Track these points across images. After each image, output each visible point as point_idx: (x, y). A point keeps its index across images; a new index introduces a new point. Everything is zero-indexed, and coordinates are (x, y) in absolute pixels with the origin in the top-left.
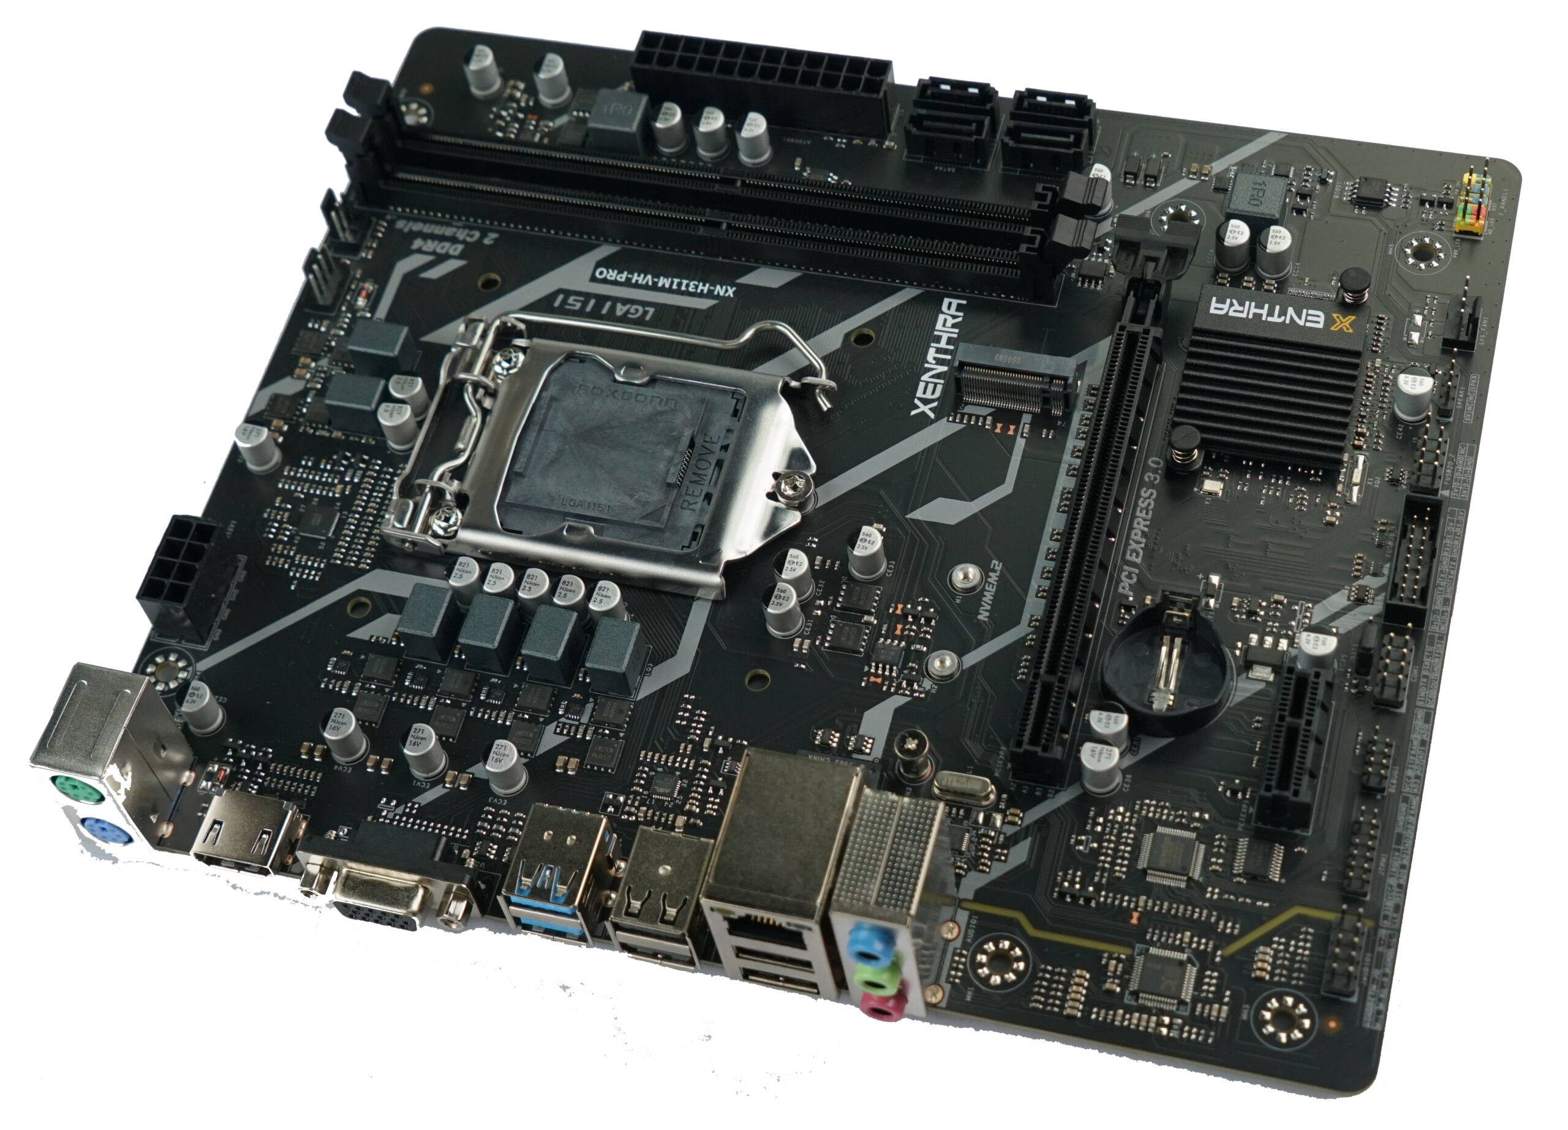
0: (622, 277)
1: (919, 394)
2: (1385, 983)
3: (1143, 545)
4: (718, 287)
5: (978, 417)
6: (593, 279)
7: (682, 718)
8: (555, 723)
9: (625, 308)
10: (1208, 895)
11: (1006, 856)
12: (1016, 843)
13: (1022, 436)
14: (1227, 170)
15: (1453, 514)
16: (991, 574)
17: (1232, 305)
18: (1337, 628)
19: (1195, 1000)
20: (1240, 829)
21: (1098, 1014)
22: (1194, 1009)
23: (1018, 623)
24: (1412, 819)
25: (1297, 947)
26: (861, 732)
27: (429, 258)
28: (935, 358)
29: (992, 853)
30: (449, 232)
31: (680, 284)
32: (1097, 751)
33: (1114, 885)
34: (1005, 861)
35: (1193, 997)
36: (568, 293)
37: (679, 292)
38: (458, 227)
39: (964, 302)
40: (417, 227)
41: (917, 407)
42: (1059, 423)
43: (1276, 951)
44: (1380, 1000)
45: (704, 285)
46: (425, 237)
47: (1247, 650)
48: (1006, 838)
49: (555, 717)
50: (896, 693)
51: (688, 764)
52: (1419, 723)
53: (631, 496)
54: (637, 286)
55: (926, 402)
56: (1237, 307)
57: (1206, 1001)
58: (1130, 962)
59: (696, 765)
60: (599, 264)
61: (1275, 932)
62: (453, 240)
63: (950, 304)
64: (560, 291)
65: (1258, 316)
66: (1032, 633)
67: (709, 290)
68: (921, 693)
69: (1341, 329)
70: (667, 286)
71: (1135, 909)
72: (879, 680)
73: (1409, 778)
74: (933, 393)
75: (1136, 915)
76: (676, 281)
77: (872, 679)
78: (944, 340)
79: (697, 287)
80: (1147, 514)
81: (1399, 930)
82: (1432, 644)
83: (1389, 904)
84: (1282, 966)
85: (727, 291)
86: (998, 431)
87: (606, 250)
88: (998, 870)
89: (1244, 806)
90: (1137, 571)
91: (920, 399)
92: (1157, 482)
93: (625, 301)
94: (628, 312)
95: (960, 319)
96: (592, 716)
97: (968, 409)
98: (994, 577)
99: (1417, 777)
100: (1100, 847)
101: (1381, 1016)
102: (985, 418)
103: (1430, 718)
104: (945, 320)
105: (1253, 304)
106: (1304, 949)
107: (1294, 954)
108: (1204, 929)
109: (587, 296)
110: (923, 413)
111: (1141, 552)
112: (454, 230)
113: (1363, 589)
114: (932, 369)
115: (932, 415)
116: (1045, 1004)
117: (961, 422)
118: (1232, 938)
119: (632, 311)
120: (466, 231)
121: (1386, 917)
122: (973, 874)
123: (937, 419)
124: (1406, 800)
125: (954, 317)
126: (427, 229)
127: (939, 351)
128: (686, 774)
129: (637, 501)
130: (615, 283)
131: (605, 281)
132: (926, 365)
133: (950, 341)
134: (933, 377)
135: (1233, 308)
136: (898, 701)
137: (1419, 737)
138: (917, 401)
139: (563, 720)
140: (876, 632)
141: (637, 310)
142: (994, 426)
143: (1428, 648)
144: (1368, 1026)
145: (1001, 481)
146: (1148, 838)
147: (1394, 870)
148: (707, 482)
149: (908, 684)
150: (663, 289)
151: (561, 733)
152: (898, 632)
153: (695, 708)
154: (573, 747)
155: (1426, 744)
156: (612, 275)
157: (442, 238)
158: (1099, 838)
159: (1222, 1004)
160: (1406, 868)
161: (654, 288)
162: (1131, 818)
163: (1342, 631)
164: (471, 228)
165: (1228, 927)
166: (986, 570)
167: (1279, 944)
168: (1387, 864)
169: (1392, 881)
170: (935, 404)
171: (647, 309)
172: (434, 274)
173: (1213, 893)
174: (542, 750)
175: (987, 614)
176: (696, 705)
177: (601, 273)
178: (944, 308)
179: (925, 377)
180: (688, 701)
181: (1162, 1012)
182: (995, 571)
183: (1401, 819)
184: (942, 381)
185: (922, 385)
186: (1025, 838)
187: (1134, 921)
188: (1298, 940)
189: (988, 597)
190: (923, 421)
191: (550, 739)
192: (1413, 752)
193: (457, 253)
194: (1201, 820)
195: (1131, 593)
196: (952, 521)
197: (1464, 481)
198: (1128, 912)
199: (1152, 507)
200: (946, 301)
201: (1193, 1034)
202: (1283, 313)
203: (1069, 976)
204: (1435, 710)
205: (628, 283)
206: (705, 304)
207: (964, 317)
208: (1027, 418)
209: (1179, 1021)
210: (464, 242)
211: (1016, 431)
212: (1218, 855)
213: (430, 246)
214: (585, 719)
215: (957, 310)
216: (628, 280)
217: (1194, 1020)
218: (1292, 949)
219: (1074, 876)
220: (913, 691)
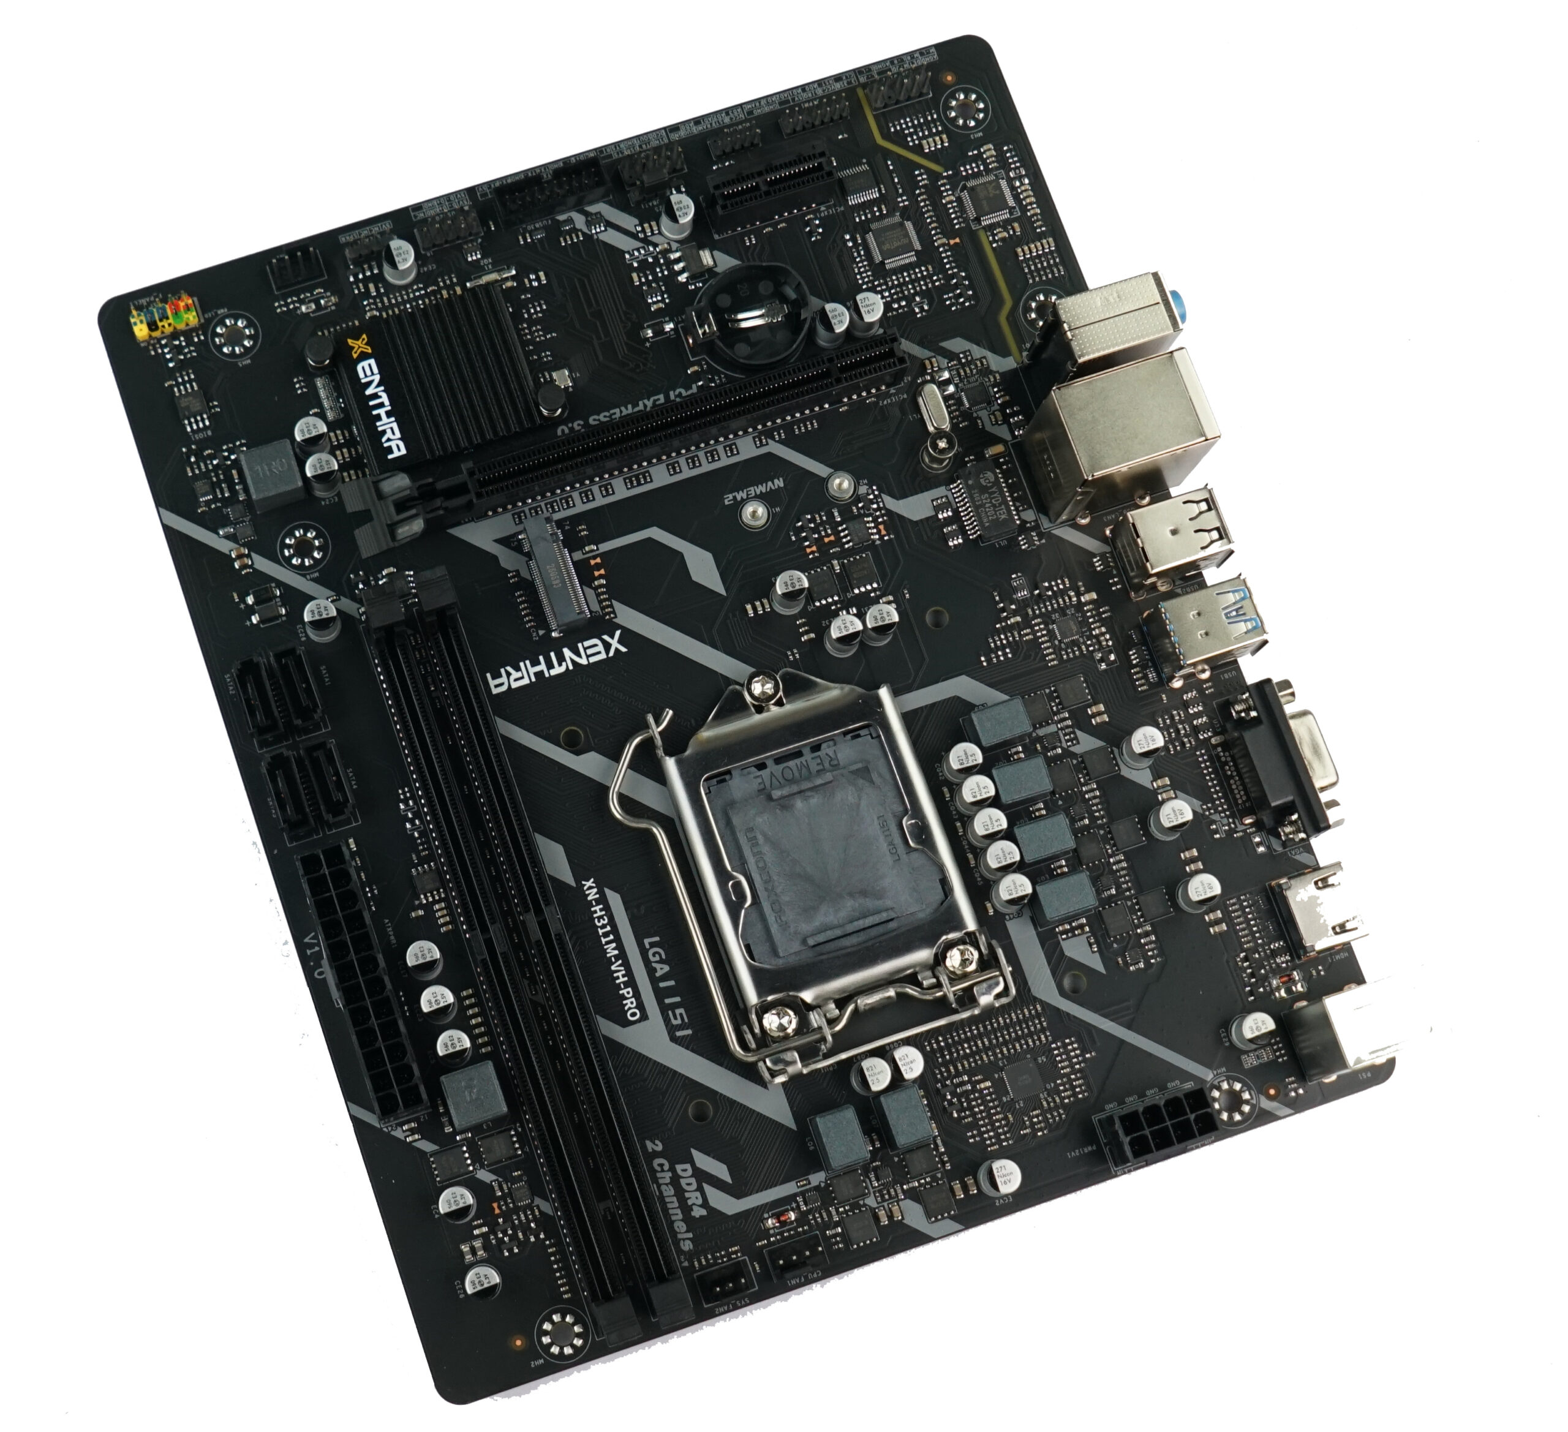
0: (627, 992)
1: (603, 656)
2: (900, 59)
3: (646, 401)
4: (590, 898)
5: (598, 595)
6: (644, 1017)
7: (1005, 654)
8: (1071, 749)
9: (658, 966)
10: (906, 203)
11: (964, 353)
12: (951, 352)
13: (598, 549)
14: (227, 537)
15: (484, 195)
16: (739, 498)
17: (389, 440)
18: (635, 226)
19: (988, 171)
20: (842, 209)
21: (1040, 227)
22: (996, 168)
23: (770, 454)
24: (763, 102)
25: (908, 128)
26: (932, 513)
27: (706, 1187)
28: (560, 665)
29: (969, 363)
30: (668, 1191)
31: (606, 935)
32: (866, 309)
33: (940, 269)
34: (969, 351)
35: (987, 174)
36: (671, 1030)
37: (615, 931)
38: (659, 1186)
39: (488, 675)
40: (680, 1226)
41: (617, 650)
42: (567, 528)
43: (919, 139)
44: (913, 58)
45: (595, 912)
46: (686, 1209)
47: (693, 278)
48: (951, 360)
49: (1067, 753)
50: (884, 508)
51: (1038, 624)
52: (682, 133)
53: (858, 805)
54: (629, 973)
55: (607, 646)
56: (389, 434)
57: (986, 165)
58: (991, 227)
59: (1035, 617)
60: (625, 1023)
61: (905, 146)
62: (675, 1180)
63: (496, 686)
64: (674, 1039)
65: (389, 414)
66: (773, 439)
67: (597, 904)
68: (873, 491)
69: (366, 344)
70: (614, 945)
71: (949, 244)
72: (881, 527)
73: (731, 119)
74: (596, 645)
75: (952, 242)
76: (604, 940)
77: (883, 532)
78: (537, 669)
79: (600, 918)
80: (615, 414)
81: (854, 70)
82: (610, 156)
83: (838, 86)
84: (930, 130)
85: (590, 888)
86: (602, 572)
87: (608, 1028)
88: (977, 352)
89: (822, 215)
90: (671, 393)
91: (607, 652)
92: (581, 422)
93: (651, 971)
94: (661, 961)
95: (509, 668)
96: (1048, 724)
97: (596, 607)
98: (740, 495)
99: (727, 114)
100: (916, 293)
101: (924, 52)
102: (596, 589)
103: (675, 128)
104: (516, 680)
105: (378, 424)
106: (905, 124)
107: (914, 126)
108: (934, 193)
109: (664, 1009)
110: (620, 642)
111: (652, 399)
112: (663, 1188)
113: (589, 224)
114: (572, 661)
115: (618, 633)
116: (1056, 265)
117: (611, 606)
118: (928, 171)
119: (657, 958)
120: (659, 1175)
121: (849, 83)
122: (994, 368)
123: (619, 627)
124: (750, 113)
125: (509, 674)
126: (677, 1215)
127: (550, 666)
128: (1047, 619)
129: (860, 798)
130: (637, 995)
131: (640, 1006)
132: (571, 668)
133: (534, 663)
134: (579, 656)
135: (392, 437)
136: (890, 502)
137: (694, 128)
138: (611, 654)
139: (1064, 745)
140: (844, 554)
141: (654, 955)
142: (601, 577)
143: (615, 156)
144: (936, 56)
145: (650, 541)
146: (891, 264)
147: (810, 95)
148: (802, 759)
149: (873, 503)
150: (620, 947)
151: (1076, 738)
152: (832, 538)
153: (992, 651)
154: (1081, 721)
155: (697, 121)
156: (630, 1003)
157: (680, 1193)
158: (910, 299)
159: (980, 154)
160: (803, 88)
161: (622, 955)
162: (880, 285)
163: (637, 222)
164: (653, 1172)
165: (923, 180)
166: (739, 505)
167: (913, 140)
168: (809, 101)
169: (820, 92)
170: (606, 637)
171: (648, 946)
172: (720, 1170)
173: (903, 201)
174: (1099, 743)
175: (776, 481)
176: (988, 651)
177: (633, 1015)
178: (504, 688)
179: (583, 661)
180: (989, 660)
181: (1013, 188)
182: (735, 497)
183: (767, 109)
184: (580, 645)
185: (592, 660)
186: (942, 348)
187: (957, 240)
188: (902, 130)
189: (761, 489)
190: (629, 636)
191: (1087, 743)
192: (709, 126)
193: (688, 1166)
194: (854, 239)
195: (694, 386)
196: (708, 557)
197: (449, 200)
198: (952, 248)
199: (607, 414)
200: (495, 691)
201: (1013, 160)
202: (375, 396)
203: (1026, 260)
204: (665, 128)
205: (631, 983)
206: (615, 899)
207: (504, 667)
208: (578, 556)
209: (1012, 174)
210: (672, 1169)
211: (594, 558)
212: (873, 213)
213: (694, 1198)
214: (1052, 728)
215: (500, 676)
216: (626, 985)
217: (1004, 164)
218: (912, 130)
219: (949, 299)
220: (876, 497)
